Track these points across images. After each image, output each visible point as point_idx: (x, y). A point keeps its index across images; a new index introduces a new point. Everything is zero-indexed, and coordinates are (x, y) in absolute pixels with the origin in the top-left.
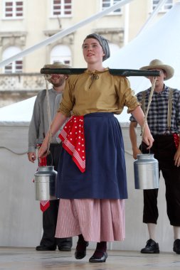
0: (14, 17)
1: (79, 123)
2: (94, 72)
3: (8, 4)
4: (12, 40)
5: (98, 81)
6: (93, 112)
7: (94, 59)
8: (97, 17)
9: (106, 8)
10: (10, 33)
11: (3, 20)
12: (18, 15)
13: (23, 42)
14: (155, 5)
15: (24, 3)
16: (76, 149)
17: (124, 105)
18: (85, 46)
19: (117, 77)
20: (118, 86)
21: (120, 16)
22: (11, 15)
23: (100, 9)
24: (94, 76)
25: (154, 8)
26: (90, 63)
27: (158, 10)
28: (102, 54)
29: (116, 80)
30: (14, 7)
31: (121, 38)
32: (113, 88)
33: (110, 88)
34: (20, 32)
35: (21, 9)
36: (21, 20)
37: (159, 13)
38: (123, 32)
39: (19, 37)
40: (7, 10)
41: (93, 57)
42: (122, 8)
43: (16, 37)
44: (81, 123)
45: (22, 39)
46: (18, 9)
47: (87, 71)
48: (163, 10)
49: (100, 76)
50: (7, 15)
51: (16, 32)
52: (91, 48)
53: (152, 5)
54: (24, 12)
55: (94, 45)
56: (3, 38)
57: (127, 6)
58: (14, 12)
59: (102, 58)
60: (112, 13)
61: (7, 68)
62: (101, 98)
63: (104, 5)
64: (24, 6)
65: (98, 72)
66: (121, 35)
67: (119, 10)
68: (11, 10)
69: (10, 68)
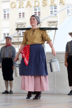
0: (22, 18)
1: (28, 47)
2: (34, 29)
3: (20, 13)
4: (21, 25)
5: (35, 32)
6: (33, 44)
7: (33, 24)
8: (49, 17)
9: (52, 14)
10: (20, 23)
11: (18, 19)
12: (23, 17)
13: (24, 26)
14: (68, 13)
15: (25, 13)
16: (26, 57)
17: (45, 41)
18: (31, 19)
19: (42, 31)
20: (42, 34)
21: (56, 17)
22: (21, 17)
23: (50, 15)
24: (34, 31)
25: (67, 14)
26: (32, 26)
27: (69, 15)
28: (37, 23)
29: (42, 32)
30: (22, 14)
31: (57, 24)
32: (41, 35)
33: (39, 35)
34: (23, 23)
35: (24, 15)
36: (24, 19)
37: (69, 16)
38: (57, 22)
39: (23, 24)
40: (19, 15)
41: (33, 23)
42: (57, 14)
43: (22, 24)
44: (29, 48)
45: (24, 25)
46: (23, 15)
47: (31, 29)
48: (71, 15)
49: (36, 30)
50: (19, 17)
51: (22, 23)
52: (32, 20)
53: (67, 13)
54: (25, 16)
55: (34, 19)
56: (18, 24)
57: (59, 13)
58: (22, 16)
59: (37, 24)
60: (54, 16)
61: (19, 34)
62: (36, 39)
63: (51, 13)
64: (25, 14)
65: (35, 29)
66: (57, 23)
67: (56, 15)
68: (21, 15)
69: (20, 34)
